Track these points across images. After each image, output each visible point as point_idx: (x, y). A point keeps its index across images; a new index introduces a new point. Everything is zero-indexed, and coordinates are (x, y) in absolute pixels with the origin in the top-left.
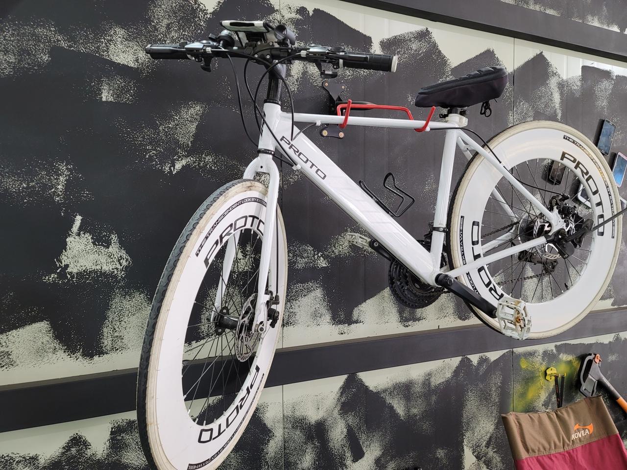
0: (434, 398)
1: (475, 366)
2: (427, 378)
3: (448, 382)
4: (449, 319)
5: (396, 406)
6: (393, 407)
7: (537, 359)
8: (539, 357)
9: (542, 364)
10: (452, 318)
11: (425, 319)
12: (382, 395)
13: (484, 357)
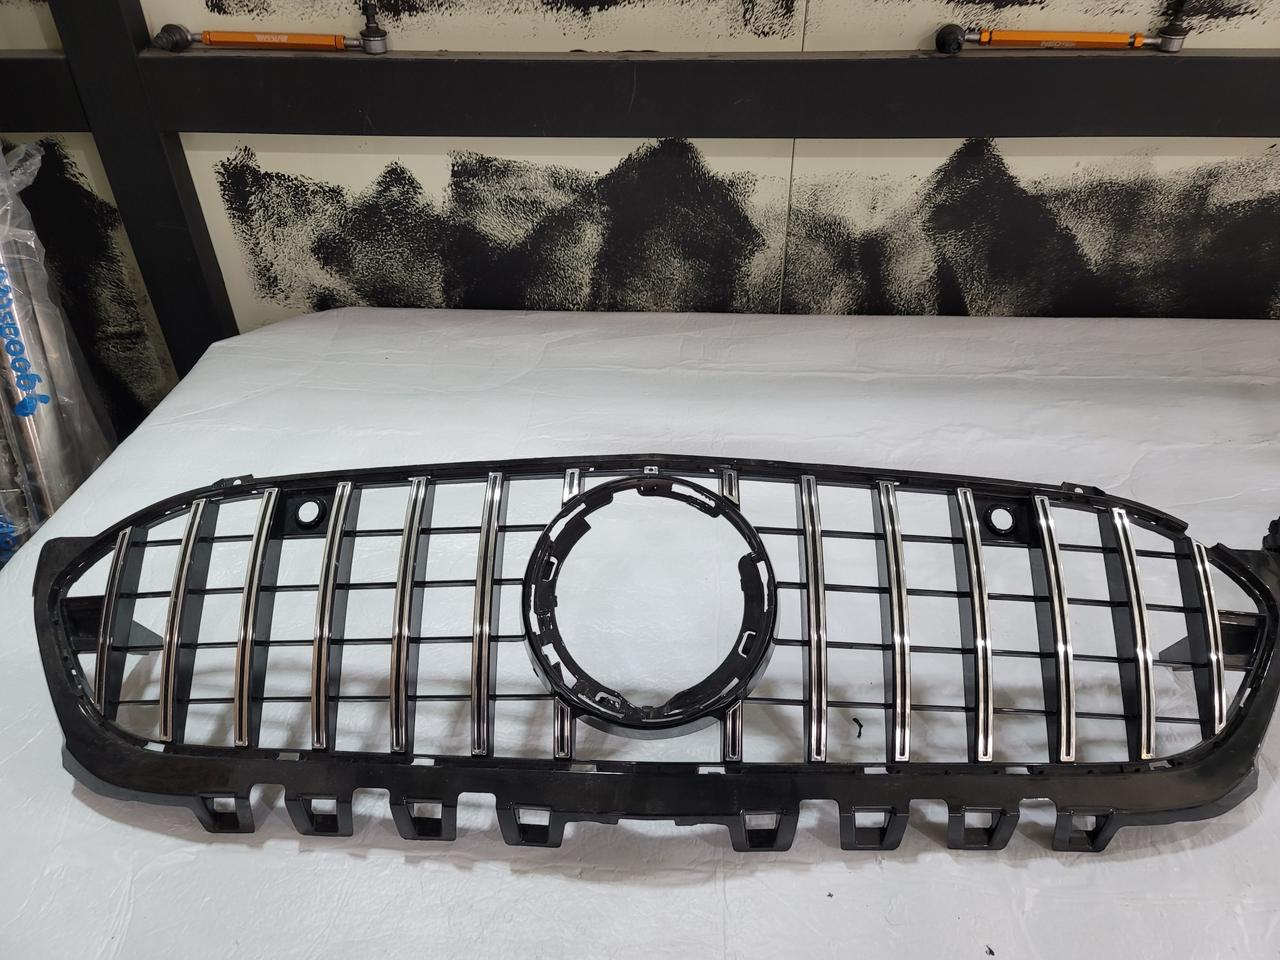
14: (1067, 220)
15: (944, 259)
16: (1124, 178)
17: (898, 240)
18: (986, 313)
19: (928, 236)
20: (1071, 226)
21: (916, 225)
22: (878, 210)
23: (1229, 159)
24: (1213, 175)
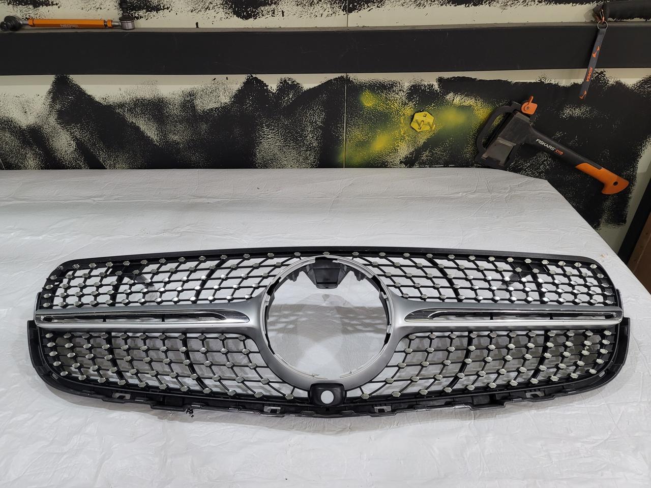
0: (204, 127)
1: (273, 94)
2: (188, 99)
3: (225, 109)
4: (215, 14)
5: (143, 127)
6: (138, 128)
7: (397, 96)
8: (401, 93)
9: (405, 104)
10: (221, 13)
11: (168, 8)
12: (117, 111)
13: (290, 82)
14: (131, 119)
15: (77, 139)
16: (148, 96)
17: (47, 129)
18: (114, 167)
19: (62, 127)
20: (134, 122)
21: (52, 120)
22: (29, 113)
23: (196, 86)
24: (192, 94)
